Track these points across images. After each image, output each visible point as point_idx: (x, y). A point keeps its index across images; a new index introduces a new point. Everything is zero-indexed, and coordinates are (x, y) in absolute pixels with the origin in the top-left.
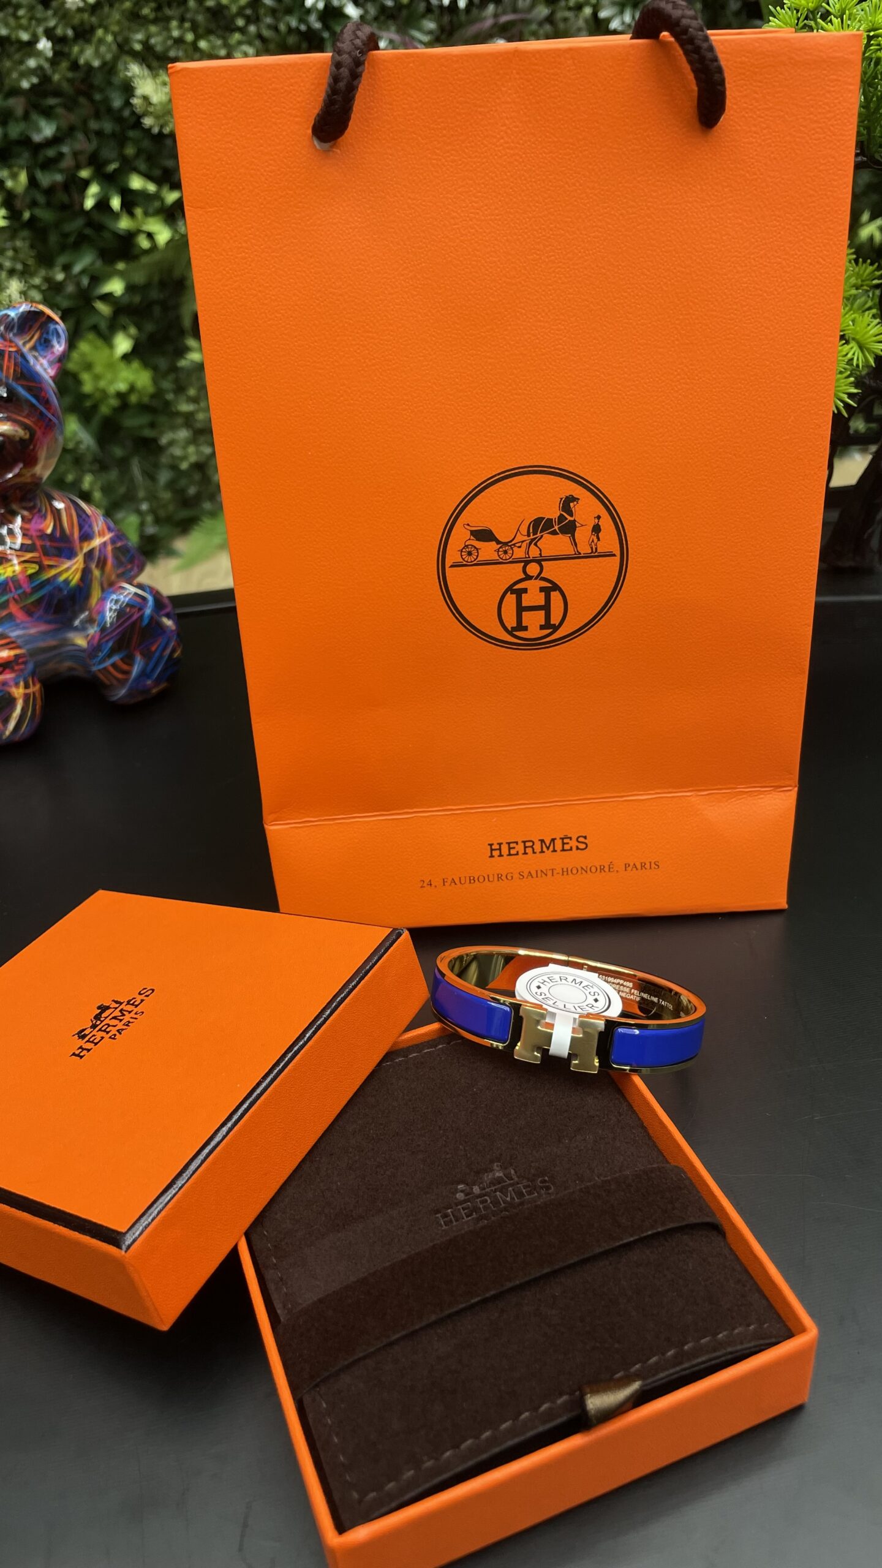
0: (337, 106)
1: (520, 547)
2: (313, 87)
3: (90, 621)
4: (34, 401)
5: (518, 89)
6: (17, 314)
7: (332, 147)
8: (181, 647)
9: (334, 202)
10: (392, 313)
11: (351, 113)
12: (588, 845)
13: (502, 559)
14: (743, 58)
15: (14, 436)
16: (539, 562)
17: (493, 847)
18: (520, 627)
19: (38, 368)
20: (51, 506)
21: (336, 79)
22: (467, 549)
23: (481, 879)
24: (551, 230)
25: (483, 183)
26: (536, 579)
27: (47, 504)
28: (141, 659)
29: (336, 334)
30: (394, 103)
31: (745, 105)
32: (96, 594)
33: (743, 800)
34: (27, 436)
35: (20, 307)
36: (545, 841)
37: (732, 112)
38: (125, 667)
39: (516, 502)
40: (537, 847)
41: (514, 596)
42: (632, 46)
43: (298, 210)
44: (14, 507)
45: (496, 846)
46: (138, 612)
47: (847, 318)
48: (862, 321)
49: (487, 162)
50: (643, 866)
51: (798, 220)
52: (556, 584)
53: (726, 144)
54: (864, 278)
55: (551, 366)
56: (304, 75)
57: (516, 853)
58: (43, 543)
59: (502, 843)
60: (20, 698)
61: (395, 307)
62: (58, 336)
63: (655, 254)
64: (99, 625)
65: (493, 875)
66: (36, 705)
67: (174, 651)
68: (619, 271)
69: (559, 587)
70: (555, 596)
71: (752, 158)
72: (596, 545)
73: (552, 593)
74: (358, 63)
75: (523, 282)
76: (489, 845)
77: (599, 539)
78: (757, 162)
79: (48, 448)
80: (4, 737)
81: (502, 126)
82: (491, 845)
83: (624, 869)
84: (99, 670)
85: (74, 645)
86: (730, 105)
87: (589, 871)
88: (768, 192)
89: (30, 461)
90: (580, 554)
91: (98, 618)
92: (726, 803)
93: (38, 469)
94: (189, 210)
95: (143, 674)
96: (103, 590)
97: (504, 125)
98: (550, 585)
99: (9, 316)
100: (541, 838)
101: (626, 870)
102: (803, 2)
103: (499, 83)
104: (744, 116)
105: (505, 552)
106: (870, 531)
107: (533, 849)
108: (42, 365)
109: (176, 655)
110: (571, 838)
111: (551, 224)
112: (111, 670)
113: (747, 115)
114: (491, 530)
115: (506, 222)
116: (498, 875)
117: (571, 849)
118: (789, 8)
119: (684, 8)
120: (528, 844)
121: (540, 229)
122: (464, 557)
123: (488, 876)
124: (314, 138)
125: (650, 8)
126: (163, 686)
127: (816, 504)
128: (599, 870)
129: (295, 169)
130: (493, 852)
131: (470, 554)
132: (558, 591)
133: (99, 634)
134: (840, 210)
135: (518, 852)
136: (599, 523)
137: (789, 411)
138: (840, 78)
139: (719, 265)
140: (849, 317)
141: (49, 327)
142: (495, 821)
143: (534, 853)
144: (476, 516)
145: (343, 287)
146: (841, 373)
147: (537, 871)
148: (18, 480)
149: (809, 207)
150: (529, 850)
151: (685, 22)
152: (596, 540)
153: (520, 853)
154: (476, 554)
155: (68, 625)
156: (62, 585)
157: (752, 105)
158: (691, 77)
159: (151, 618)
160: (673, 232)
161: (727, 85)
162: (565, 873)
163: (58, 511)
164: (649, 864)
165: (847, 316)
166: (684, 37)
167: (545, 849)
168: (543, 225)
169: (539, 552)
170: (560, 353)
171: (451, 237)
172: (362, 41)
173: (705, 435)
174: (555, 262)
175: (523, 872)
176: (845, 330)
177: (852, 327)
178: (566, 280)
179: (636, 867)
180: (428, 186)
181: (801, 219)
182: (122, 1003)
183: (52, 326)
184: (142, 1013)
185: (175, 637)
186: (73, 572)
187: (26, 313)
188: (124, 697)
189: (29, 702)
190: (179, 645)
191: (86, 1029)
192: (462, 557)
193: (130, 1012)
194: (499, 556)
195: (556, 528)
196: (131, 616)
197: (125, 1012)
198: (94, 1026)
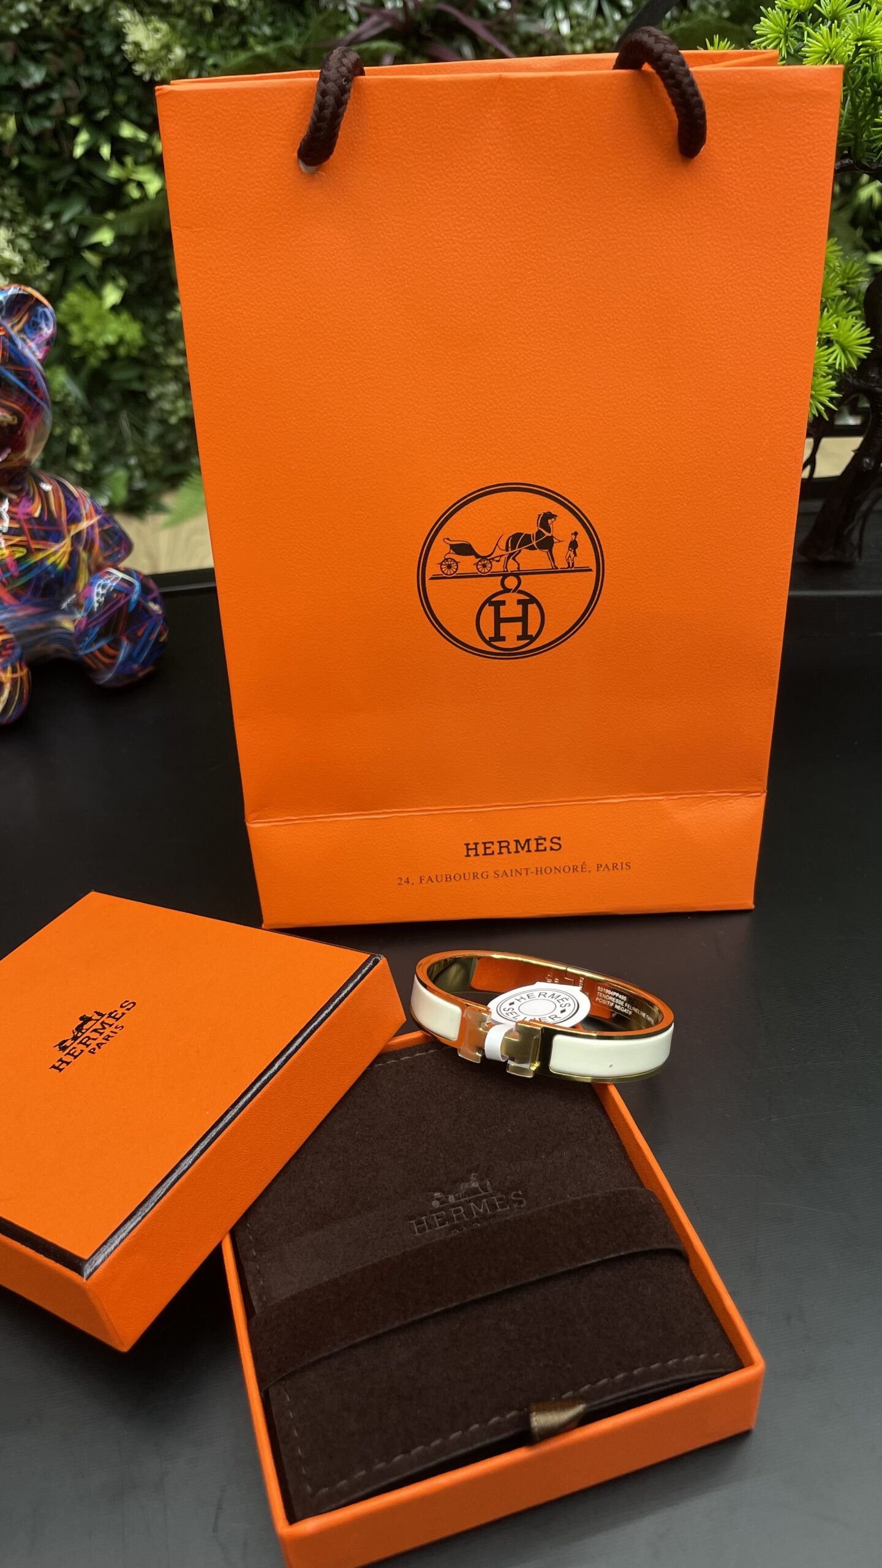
0: (322, 133)
1: (498, 561)
2: (298, 111)
3: (77, 605)
4: (22, 386)
5: (502, 116)
6: (5, 297)
7: (317, 170)
9: (319, 223)
10: (375, 332)
11: (336, 139)
12: (562, 844)
13: (481, 572)
14: (725, 90)
15: (2, 422)
16: (517, 575)
17: (470, 847)
18: (498, 637)
19: (27, 352)
20: (39, 489)
21: (321, 106)
22: (447, 563)
23: (457, 878)
24: (533, 254)
25: (466, 208)
26: (514, 591)
27: (35, 485)
28: (127, 644)
29: (320, 352)
30: (379, 128)
31: (726, 136)
32: (83, 578)
33: (713, 804)
34: (16, 422)
35: (8, 290)
36: (521, 842)
37: (712, 144)
38: (111, 652)
39: (495, 517)
40: (512, 847)
41: (492, 608)
42: (614, 76)
43: (284, 231)
44: (2, 490)
45: (472, 846)
46: (125, 597)
47: (830, 321)
48: (845, 324)
49: (471, 187)
50: (615, 867)
51: (776, 249)
52: (533, 597)
53: (706, 173)
54: (850, 275)
55: (530, 387)
56: (291, 99)
57: (491, 852)
58: (31, 527)
59: (478, 843)
60: (7, 683)
61: (378, 327)
62: (47, 319)
63: (634, 279)
64: (86, 610)
65: (469, 874)
66: (23, 689)
67: (160, 635)
68: (600, 296)
69: (536, 600)
70: (532, 608)
71: (732, 188)
72: (573, 560)
73: (529, 606)
74: (344, 91)
75: (504, 305)
76: (465, 844)
77: (575, 555)
78: (736, 191)
79: (36, 430)
81: (486, 152)
82: (467, 845)
83: (596, 869)
84: (86, 655)
85: (62, 628)
86: (710, 135)
87: (562, 871)
88: (746, 221)
89: (18, 445)
90: (557, 568)
91: (85, 603)
92: (698, 806)
93: (26, 453)
95: (130, 658)
96: (91, 573)
97: (488, 150)
98: (528, 598)
100: (516, 839)
101: (598, 870)
102: (795, 4)
103: (484, 110)
104: (724, 147)
106: (850, 527)
107: (508, 849)
108: (30, 348)
109: (162, 640)
110: (545, 839)
111: (533, 248)
112: (98, 654)
113: (727, 146)
114: (470, 545)
115: (488, 246)
116: (474, 873)
117: (545, 850)
118: (780, 9)
119: (665, 42)
120: (503, 844)
121: (522, 253)
122: (444, 570)
123: (464, 874)
124: (300, 161)
125: (633, 40)
126: (149, 669)
127: (789, 523)
128: (572, 870)
129: (280, 191)
130: (469, 851)
131: (449, 567)
132: (535, 604)
133: (86, 619)
134: (817, 240)
135: (493, 852)
136: (576, 539)
137: (763, 434)
138: (819, 111)
139: (698, 291)
140: (833, 320)
141: (37, 310)
142: (473, 822)
143: (509, 852)
144: (457, 530)
145: (327, 306)
147: (511, 870)
148: (8, 463)
149: (787, 237)
150: (504, 850)
151: (666, 56)
152: (572, 556)
153: (495, 853)
154: (456, 567)
155: (56, 608)
156: (50, 568)
157: (732, 136)
158: (672, 108)
159: (138, 603)
160: (652, 258)
161: (708, 117)
162: (539, 873)
163: (46, 493)
164: (620, 865)
165: (830, 319)
166: (666, 71)
167: (519, 849)
168: (525, 249)
169: (517, 566)
170: (540, 374)
171: (435, 259)
172: (348, 69)
173: (681, 456)
174: (536, 286)
175: (498, 871)
176: (828, 333)
177: (835, 330)
178: (546, 304)
179: (608, 867)
180: (413, 210)
181: (779, 248)
182: (104, 1015)
183: (40, 310)
184: (123, 1027)
185: (162, 621)
186: (61, 556)
187: (15, 297)
188: (110, 681)
189: (17, 687)
190: (165, 629)
191: (67, 1040)
192: (442, 571)
193: (110, 1026)
194: (478, 569)
195: (534, 543)
196: (118, 601)
197: (105, 1026)
198: (75, 1038)
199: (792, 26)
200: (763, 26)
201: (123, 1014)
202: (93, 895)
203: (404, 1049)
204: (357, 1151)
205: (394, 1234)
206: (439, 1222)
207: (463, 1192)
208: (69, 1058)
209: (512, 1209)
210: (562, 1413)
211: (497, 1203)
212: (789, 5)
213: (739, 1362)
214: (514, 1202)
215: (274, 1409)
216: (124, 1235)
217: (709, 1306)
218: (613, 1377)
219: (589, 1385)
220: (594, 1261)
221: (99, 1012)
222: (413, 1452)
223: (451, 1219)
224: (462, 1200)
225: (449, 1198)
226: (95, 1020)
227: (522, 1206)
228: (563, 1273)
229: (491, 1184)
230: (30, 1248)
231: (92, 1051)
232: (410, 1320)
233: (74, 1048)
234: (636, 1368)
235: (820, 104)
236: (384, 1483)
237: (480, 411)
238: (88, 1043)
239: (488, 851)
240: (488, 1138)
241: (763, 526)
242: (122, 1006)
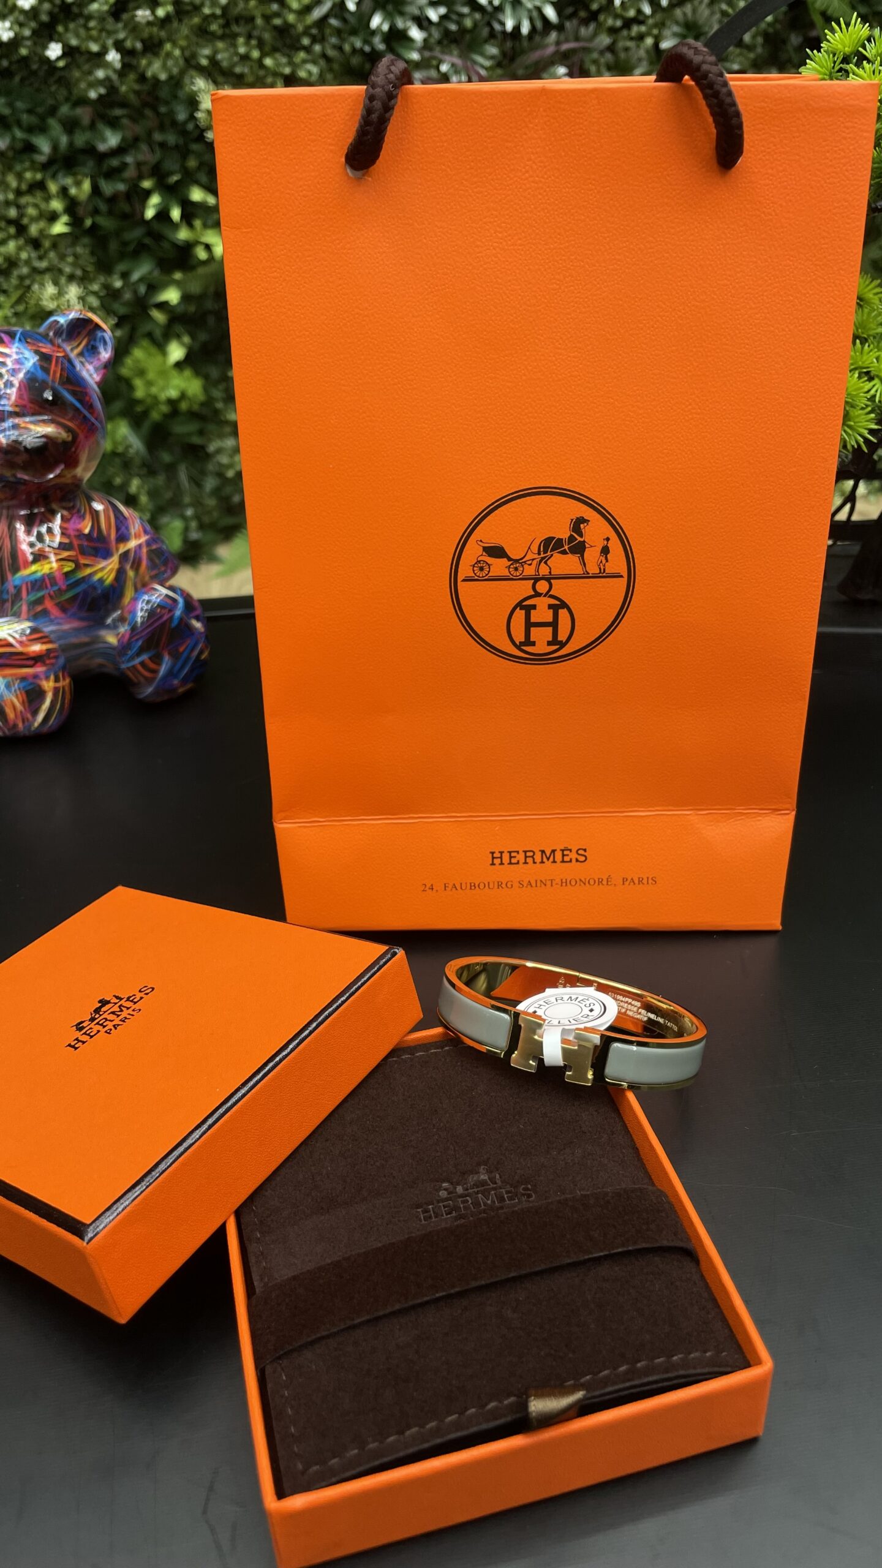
0: (369, 137)
1: (530, 565)
2: (347, 118)
3: (122, 619)
4: (78, 405)
5: (544, 125)
6: (66, 321)
7: (364, 175)
8: (209, 649)
9: (364, 227)
10: (415, 335)
11: (384, 145)
13: (512, 575)
14: (763, 104)
15: (57, 438)
17: (495, 855)
18: (528, 642)
19: (85, 374)
20: (91, 507)
21: (369, 111)
22: (479, 565)
23: (482, 886)
24: (572, 261)
25: (507, 215)
26: (545, 596)
27: (86, 504)
28: (169, 660)
29: (361, 353)
30: (425, 135)
31: (762, 148)
32: (129, 593)
33: (742, 821)
34: (70, 439)
35: (70, 314)
36: (546, 852)
37: (749, 155)
38: (152, 665)
39: (529, 521)
40: (538, 857)
41: (523, 612)
42: (654, 88)
43: (329, 233)
44: (54, 506)
45: (497, 855)
46: (168, 613)
47: (871, 356)
49: (512, 194)
50: (640, 881)
51: (812, 261)
52: (564, 601)
53: (743, 185)
55: (566, 392)
56: (340, 106)
57: (516, 862)
58: (80, 543)
59: (503, 852)
60: (49, 691)
61: (418, 330)
62: (105, 343)
63: (670, 287)
64: (130, 624)
65: (494, 883)
66: (65, 699)
67: (201, 652)
68: (636, 303)
69: (566, 604)
70: (563, 613)
71: (768, 200)
72: (604, 566)
73: (560, 611)
74: (391, 97)
75: (542, 310)
76: (491, 853)
77: (607, 561)
78: (772, 203)
80: (33, 729)
81: (528, 161)
82: (493, 853)
83: (622, 883)
84: (128, 668)
85: (106, 642)
86: (748, 147)
87: (587, 883)
88: (782, 232)
89: (72, 462)
90: (588, 574)
91: (129, 617)
92: (725, 824)
93: (79, 471)
94: (226, 230)
95: (170, 674)
96: (136, 590)
97: (529, 160)
98: (558, 603)
99: (58, 322)
100: (543, 849)
101: (623, 884)
103: (526, 119)
104: (761, 159)
105: (516, 569)
107: (534, 859)
108: (88, 370)
109: (203, 657)
110: (570, 850)
111: (572, 255)
112: (140, 668)
113: (764, 158)
114: (503, 547)
115: (528, 252)
116: (498, 882)
117: (571, 861)
118: (826, 52)
119: (704, 54)
120: (528, 854)
121: (561, 260)
122: (475, 572)
123: (489, 883)
124: (347, 166)
125: (674, 52)
126: (189, 686)
127: (821, 535)
128: (597, 882)
129: (328, 195)
130: (495, 860)
132: (565, 609)
133: (130, 632)
135: (518, 861)
136: (608, 545)
137: (796, 444)
138: (856, 125)
139: (733, 301)
140: (873, 354)
141: (97, 335)
142: (497, 830)
143: (534, 863)
144: (489, 532)
145: (369, 308)
146: (862, 409)
147: (536, 881)
148: (58, 481)
149: (822, 249)
150: (529, 860)
151: (705, 67)
152: (604, 561)
153: (521, 862)
154: (488, 570)
155: (100, 623)
156: (96, 584)
157: (769, 148)
158: (710, 119)
159: (181, 619)
160: (689, 267)
161: (745, 129)
162: (564, 884)
163: (97, 512)
164: (646, 879)
165: (871, 354)
166: (705, 82)
167: (545, 860)
168: (564, 256)
169: (549, 571)
170: (576, 379)
171: (475, 264)
172: (395, 76)
173: (714, 464)
174: (574, 292)
175: (523, 881)
176: (868, 368)
177: (876, 364)
178: (584, 310)
179: (633, 882)
180: (455, 215)
181: (814, 259)
182: (123, 999)
183: (99, 334)
184: (140, 1010)
185: (203, 639)
186: (108, 572)
187: (75, 321)
188: (151, 694)
189: (59, 695)
190: (207, 647)
191: (84, 1021)
192: (474, 572)
193: (128, 1008)
194: (510, 572)
195: (566, 547)
196: (161, 617)
197: (123, 1008)
198: (92, 1020)
199: (837, 68)
200: (809, 69)
201: (141, 998)
202: (120, 889)
203: (420, 1045)
204: (367, 1140)
205: (399, 1221)
206: (445, 1211)
207: (472, 1183)
208: (85, 1038)
209: (520, 1202)
210: (560, 1399)
211: (506, 1196)
212: (834, 49)
213: (745, 1362)
214: (523, 1195)
215: (269, 1386)
216: (127, 1203)
217: (719, 1307)
218: (615, 1369)
219: (590, 1376)
220: (602, 1254)
221: (118, 996)
222: (408, 1433)
223: (456, 1208)
224: (470, 1191)
225: (457, 1189)
226: (113, 1003)
227: (531, 1199)
228: (569, 1265)
229: (500, 1177)
230: (33, 1212)
231: (108, 1031)
232: (411, 1303)
233: (91, 1028)
234: (640, 1361)
235: (856, 118)
236: (377, 1463)
237: (515, 414)
238: (104, 1024)
239: (514, 861)
240: (500, 1133)
241: (795, 537)
242: (140, 991)
